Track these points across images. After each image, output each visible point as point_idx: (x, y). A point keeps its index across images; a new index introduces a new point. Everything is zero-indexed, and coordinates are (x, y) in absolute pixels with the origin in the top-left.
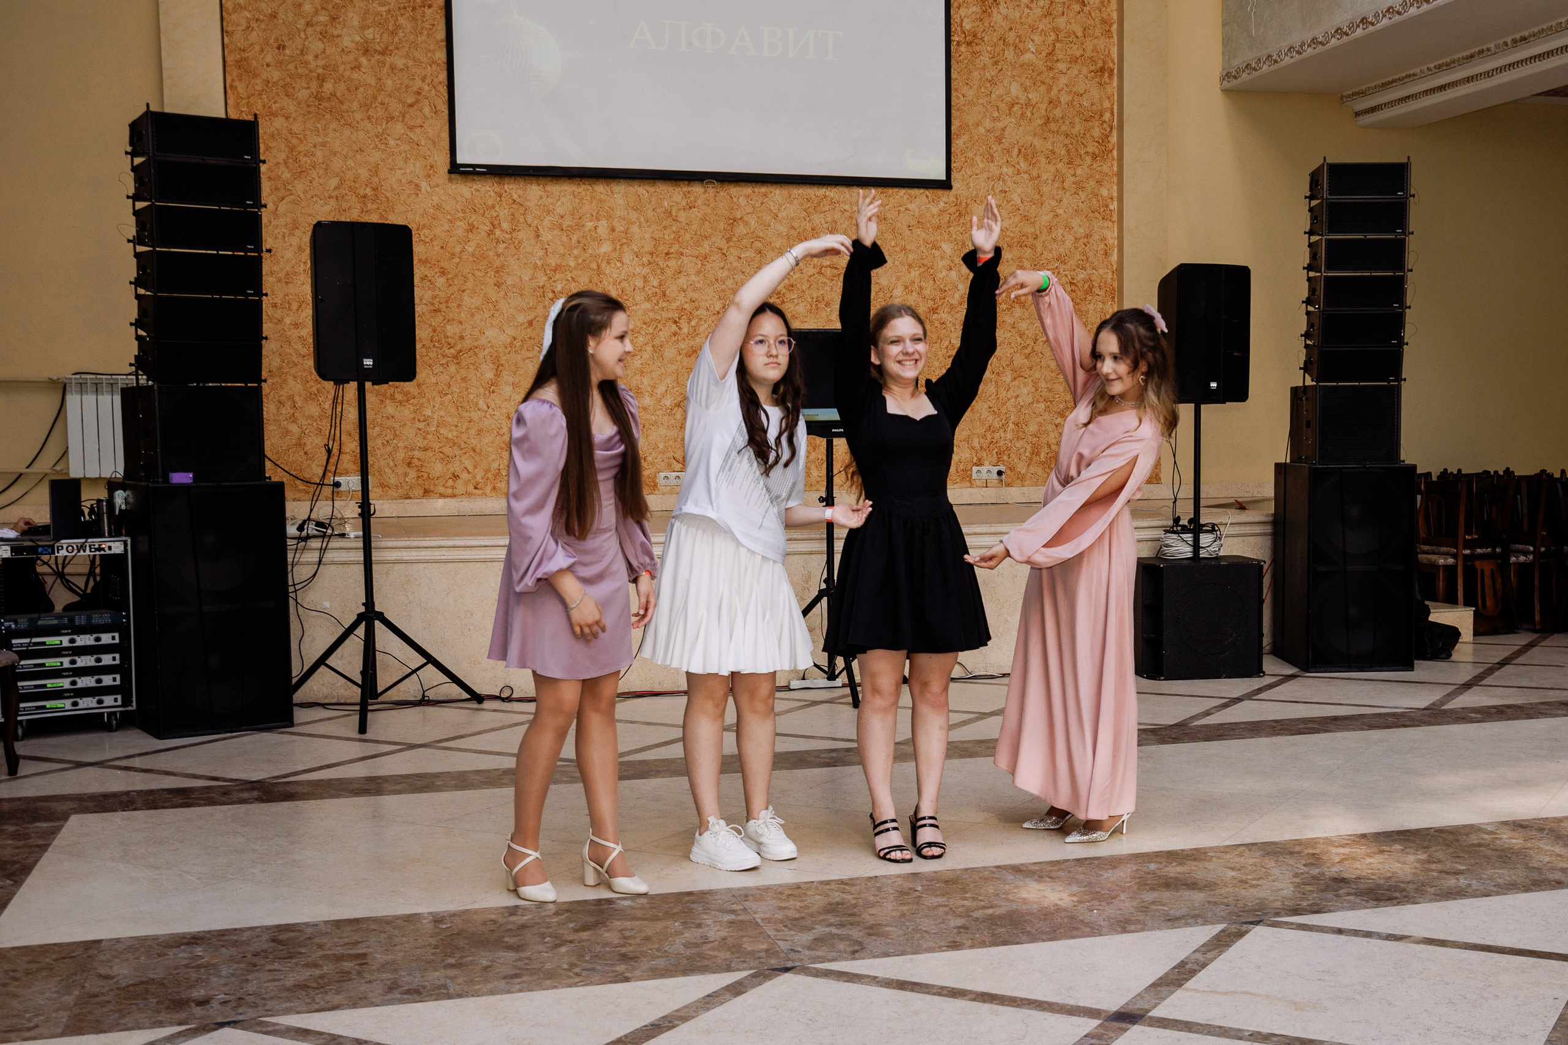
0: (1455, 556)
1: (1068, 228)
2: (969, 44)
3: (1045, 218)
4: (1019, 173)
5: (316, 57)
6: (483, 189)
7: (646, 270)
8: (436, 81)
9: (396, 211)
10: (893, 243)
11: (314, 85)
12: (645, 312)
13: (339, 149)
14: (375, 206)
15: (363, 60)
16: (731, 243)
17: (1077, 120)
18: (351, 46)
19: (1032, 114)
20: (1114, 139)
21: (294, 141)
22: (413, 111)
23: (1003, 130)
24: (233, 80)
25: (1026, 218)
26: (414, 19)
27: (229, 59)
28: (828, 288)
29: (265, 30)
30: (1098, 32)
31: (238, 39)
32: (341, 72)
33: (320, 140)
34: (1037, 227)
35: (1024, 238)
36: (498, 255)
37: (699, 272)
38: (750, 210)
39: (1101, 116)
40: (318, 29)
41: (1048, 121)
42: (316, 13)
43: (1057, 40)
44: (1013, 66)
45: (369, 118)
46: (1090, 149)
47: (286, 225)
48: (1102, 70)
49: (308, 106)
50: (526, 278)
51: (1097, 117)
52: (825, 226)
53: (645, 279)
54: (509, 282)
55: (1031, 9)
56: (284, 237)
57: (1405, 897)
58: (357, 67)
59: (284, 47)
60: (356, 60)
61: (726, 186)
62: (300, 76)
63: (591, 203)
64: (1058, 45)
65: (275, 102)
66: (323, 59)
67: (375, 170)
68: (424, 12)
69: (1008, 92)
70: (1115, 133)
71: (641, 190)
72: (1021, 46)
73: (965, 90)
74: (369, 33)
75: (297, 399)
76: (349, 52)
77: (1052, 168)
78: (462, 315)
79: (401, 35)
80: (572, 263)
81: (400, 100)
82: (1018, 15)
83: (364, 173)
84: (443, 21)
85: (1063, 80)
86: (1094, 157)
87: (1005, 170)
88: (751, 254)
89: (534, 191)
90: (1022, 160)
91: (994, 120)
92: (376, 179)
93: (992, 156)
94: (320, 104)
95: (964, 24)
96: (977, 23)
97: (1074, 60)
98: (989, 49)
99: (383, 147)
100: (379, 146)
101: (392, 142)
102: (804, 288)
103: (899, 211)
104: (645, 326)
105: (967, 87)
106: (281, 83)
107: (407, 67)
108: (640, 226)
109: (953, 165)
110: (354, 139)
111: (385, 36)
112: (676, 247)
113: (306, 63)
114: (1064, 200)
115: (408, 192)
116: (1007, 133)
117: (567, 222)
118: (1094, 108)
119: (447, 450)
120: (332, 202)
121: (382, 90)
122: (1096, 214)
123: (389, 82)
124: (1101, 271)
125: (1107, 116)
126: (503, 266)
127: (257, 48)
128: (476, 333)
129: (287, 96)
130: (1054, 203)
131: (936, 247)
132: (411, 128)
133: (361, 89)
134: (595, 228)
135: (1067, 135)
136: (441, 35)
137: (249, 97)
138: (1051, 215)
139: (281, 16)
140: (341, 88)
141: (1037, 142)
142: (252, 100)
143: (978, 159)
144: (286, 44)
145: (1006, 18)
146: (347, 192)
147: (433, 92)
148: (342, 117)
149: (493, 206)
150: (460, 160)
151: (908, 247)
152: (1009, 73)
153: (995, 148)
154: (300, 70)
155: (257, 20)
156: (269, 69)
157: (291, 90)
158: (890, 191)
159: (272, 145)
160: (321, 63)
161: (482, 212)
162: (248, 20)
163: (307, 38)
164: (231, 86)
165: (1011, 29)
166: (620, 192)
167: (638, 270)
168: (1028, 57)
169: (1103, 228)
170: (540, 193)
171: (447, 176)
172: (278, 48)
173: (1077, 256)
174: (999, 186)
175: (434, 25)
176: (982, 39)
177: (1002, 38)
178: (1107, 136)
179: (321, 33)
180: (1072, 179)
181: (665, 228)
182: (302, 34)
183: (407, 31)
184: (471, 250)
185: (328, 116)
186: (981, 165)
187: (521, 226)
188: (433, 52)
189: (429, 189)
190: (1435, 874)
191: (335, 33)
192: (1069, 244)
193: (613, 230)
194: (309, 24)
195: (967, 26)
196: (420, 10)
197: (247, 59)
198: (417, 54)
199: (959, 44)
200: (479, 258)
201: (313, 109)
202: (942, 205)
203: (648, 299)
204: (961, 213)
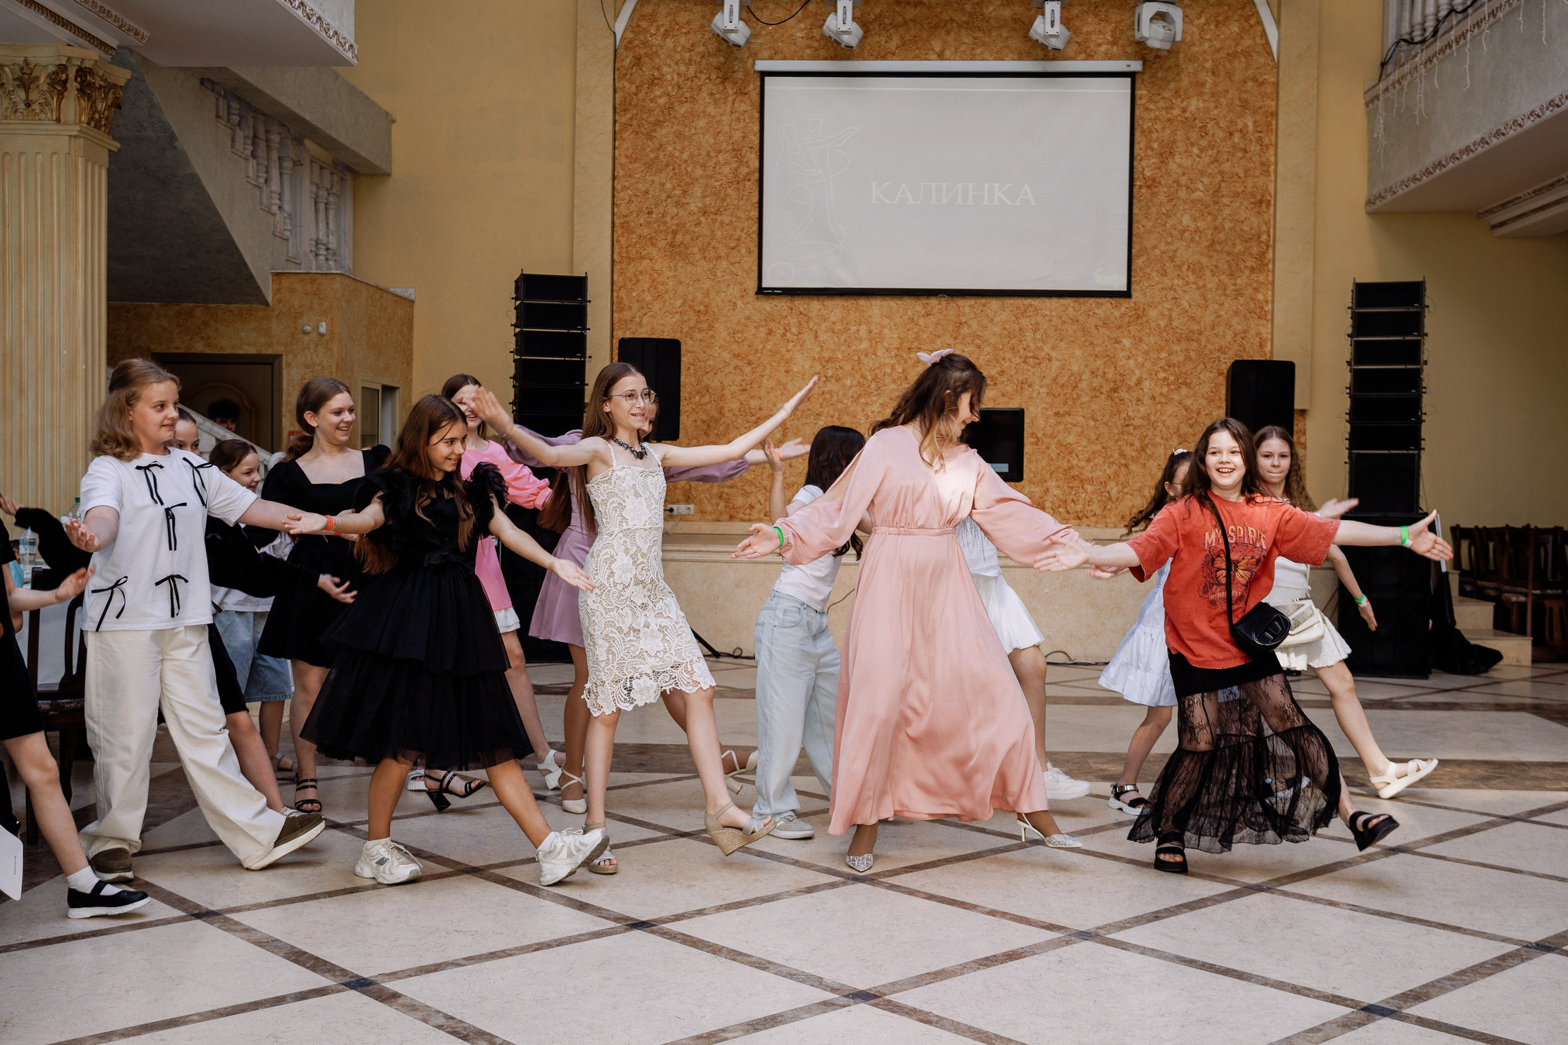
1: (1229, 325)
2: (1149, 187)
3: (1209, 318)
4: (1188, 283)
5: (672, 218)
6: (779, 305)
7: (893, 361)
8: (751, 230)
10: (1083, 339)
11: (670, 237)
12: (892, 391)
13: (684, 280)
14: (706, 318)
15: (703, 219)
16: (957, 341)
17: (1238, 241)
18: (695, 209)
19: (1200, 238)
20: (1270, 255)
21: (655, 275)
22: (734, 253)
23: (1176, 251)
25: (1192, 318)
26: (738, 189)
27: (617, 222)
28: (1030, 373)
29: (640, 202)
30: (1257, 173)
31: (623, 209)
32: (688, 228)
33: (672, 274)
34: (1202, 325)
35: (1191, 334)
36: (788, 351)
38: (972, 316)
39: (1259, 237)
40: (675, 199)
41: (1213, 243)
42: (674, 189)
43: (1223, 181)
44: (1185, 202)
45: (704, 258)
46: (1249, 264)
48: (1261, 202)
49: (666, 251)
50: (807, 367)
51: (1256, 238)
52: (1030, 327)
53: (893, 367)
54: (795, 369)
55: (1200, 158)
58: (698, 224)
59: (652, 213)
60: (698, 219)
61: (955, 299)
62: (661, 232)
63: (856, 313)
64: (1223, 184)
65: (644, 249)
66: (676, 219)
67: (707, 294)
68: (744, 185)
69: (1180, 222)
70: (1270, 251)
71: (892, 303)
72: (1192, 186)
73: (1145, 222)
74: (707, 201)
76: (694, 214)
77: (1216, 280)
78: (762, 393)
79: (729, 200)
80: (840, 356)
81: (726, 245)
82: (1189, 163)
83: (699, 296)
84: (757, 189)
85: (1227, 211)
86: (1252, 270)
87: (1176, 282)
89: (815, 305)
90: (1190, 274)
91: (1168, 244)
92: (707, 300)
93: (1165, 271)
94: (673, 250)
95: (1145, 172)
96: (1156, 171)
97: (1236, 195)
98: (1165, 190)
99: (713, 277)
100: (711, 277)
101: (719, 274)
102: (1012, 373)
103: (1089, 315)
105: (1145, 220)
106: (649, 236)
107: (732, 223)
108: (890, 329)
109: (1133, 279)
110: (694, 272)
111: (718, 202)
112: (916, 344)
113: (665, 223)
114: (1226, 304)
115: (728, 308)
116: (1178, 254)
117: (838, 327)
118: (1253, 231)
119: (747, 488)
120: (678, 316)
121: (714, 239)
122: (1253, 315)
123: (719, 233)
125: (1264, 237)
126: (791, 359)
127: (635, 214)
128: (770, 406)
129: (652, 245)
130: (1216, 306)
131: (1117, 341)
132: (732, 264)
133: (701, 239)
134: (858, 331)
135: (1229, 254)
136: (756, 199)
137: (627, 247)
138: (1214, 316)
139: (651, 192)
140: (688, 237)
141: (1204, 260)
142: (629, 249)
143: (1154, 274)
144: (653, 210)
145: (1180, 166)
146: (687, 309)
147: (749, 239)
148: (687, 258)
149: (786, 317)
150: (764, 285)
151: (1095, 342)
152: (1181, 208)
153: (1168, 265)
154: (661, 228)
155: (636, 196)
156: (641, 228)
157: (654, 241)
158: (1082, 300)
159: (640, 278)
160: (675, 222)
161: (778, 320)
162: (630, 196)
163: (667, 206)
164: (617, 240)
165: (1184, 174)
166: (877, 306)
167: (888, 361)
168: (1198, 194)
169: (1258, 325)
170: (819, 307)
171: (755, 296)
172: (648, 214)
173: (1236, 347)
174: (1171, 294)
175: (751, 193)
176: (1160, 183)
177: (1177, 181)
178: (1264, 253)
179: (676, 202)
180: (1233, 287)
181: (908, 330)
182: (664, 203)
183: (733, 197)
184: (769, 347)
185: (678, 258)
186: (1156, 279)
187: (805, 330)
188: (750, 211)
189: (743, 306)
191: (686, 202)
192: (1229, 338)
193: (871, 332)
194: (669, 197)
195: (1148, 173)
196: (742, 183)
197: (627, 222)
198: (739, 214)
199: (1140, 187)
200: (774, 353)
201: (668, 253)
202: (1123, 309)
203: (894, 382)
204: (1139, 315)
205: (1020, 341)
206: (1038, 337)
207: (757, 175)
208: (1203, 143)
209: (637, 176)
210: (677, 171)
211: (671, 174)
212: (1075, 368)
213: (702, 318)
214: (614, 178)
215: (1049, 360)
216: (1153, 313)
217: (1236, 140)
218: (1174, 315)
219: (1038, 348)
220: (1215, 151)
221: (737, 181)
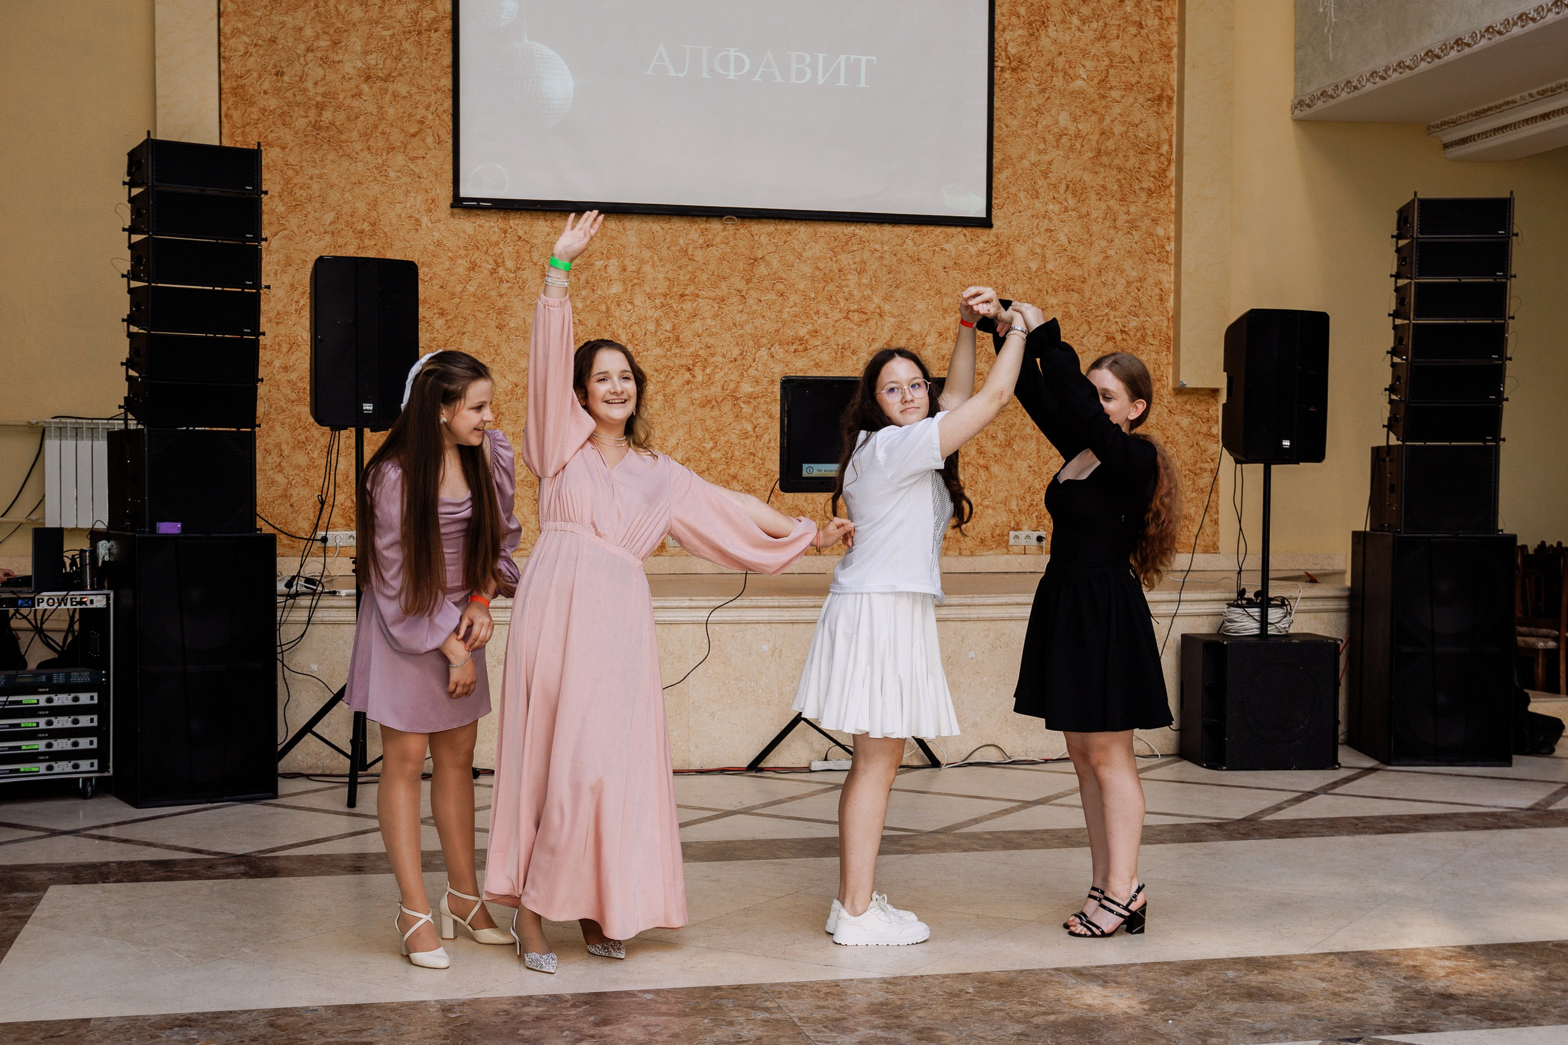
0: (1556, 639)
1: (1120, 270)
2: (1014, 70)
3: (1094, 260)
4: (1066, 210)
5: (316, 84)
6: (487, 224)
7: (658, 314)
8: (441, 109)
9: (395, 247)
10: (927, 286)
11: (312, 113)
12: (657, 358)
13: (337, 182)
14: (373, 242)
15: (365, 87)
16: (751, 285)
17: (1131, 153)
18: (353, 72)
19: (1082, 146)
20: (1172, 173)
21: (290, 173)
22: (415, 142)
23: (1050, 163)
24: (229, 108)
25: (1073, 259)
26: (420, 44)
27: (226, 86)
28: (854, 334)
29: (263, 56)
30: (1156, 58)
31: (236, 66)
32: (341, 100)
33: (317, 172)
34: (1086, 270)
35: (1070, 282)
36: (501, 296)
37: (716, 316)
38: (773, 249)
39: (1159, 148)
40: (319, 54)
41: (1099, 153)
42: (317, 37)
43: (1111, 66)
44: (1062, 93)
45: (369, 149)
46: (1145, 185)
47: (278, 262)
48: (1160, 98)
49: (306, 136)
51: (1154, 149)
52: (853, 266)
53: (658, 323)
54: (512, 325)
55: (1082, 32)
56: (276, 274)
57: (1526, 1017)
58: (358, 95)
59: (283, 74)
60: (357, 87)
61: (747, 223)
62: (298, 104)
63: (602, 240)
64: (1112, 71)
65: (272, 131)
66: (323, 86)
67: (374, 204)
68: (430, 37)
69: (1057, 122)
70: (1173, 167)
71: (655, 227)
72: (1071, 72)
73: (1009, 120)
74: (372, 59)
75: (284, 447)
76: (350, 79)
79: (405, 60)
81: (402, 130)
82: (1068, 38)
83: (361, 207)
84: (450, 45)
85: (1117, 109)
86: (1150, 193)
87: (1051, 207)
88: (772, 296)
89: (541, 227)
90: (1070, 196)
91: (1040, 152)
92: (374, 214)
93: (1037, 192)
94: (318, 134)
95: (1009, 49)
96: (1024, 47)
97: (1129, 87)
98: (1036, 75)
99: (383, 179)
100: (379, 178)
101: (392, 174)
102: (829, 334)
103: (934, 251)
104: (656, 374)
105: (1010, 117)
106: (279, 111)
107: (411, 95)
108: (653, 266)
109: (994, 202)
110: (353, 171)
111: (389, 62)
112: (691, 288)
113: (305, 91)
114: (1116, 240)
115: (407, 227)
116: (1054, 167)
118: (1151, 139)
120: (328, 238)
121: (384, 119)
122: (1151, 256)
123: (391, 111)
124: (1155, 318)
125: (1165, 148)
126: (506, 307)
127: (255, 75)
129: (284, 125)
130: (1104, 243)
132: (413, 159)
133: (362, 118)
134: (606, 267)
135: (1120, 170)
136: (448, 60)
137: (244, 126)
138: (1100, 258)
139: (281, 41)
140: (341, 117)
141: (1087, 177)
142: (247, 129)
143: (1022, 195)
144: (285, 70)
145: (1055, 41)
146: (343, 227)
147: (437, 122)
148: (341, 147)
149: (497, 243)
150: (464, 193)
151: (944, 291)
152: (1057, 102)
153: (1040, 183)
154: (298, 98)
155: (256, 45)
156: (266, 97)
157: (288, 119)
158: (925, 229)
160: (321, 90)
161: (485, 249)
162: (247, 45)
163: (307, 64)
164: (227, 115)
165: (1060, 54)
166: (633, 229)
167: (650, 313)
168: (1079, 84)
169: (1158, 271)
170: (547, 229)
171: (449, 210)
172: (277, 75)
173: (1129, 302)
174: (1044, 224)
175: (440, 50)
176: (1028, 65)
177: (1051, 64)
178: (1164, 171)
179: (322, 59)
180: (1125, 217)
181: (680, 268)
182: (302, 59)
183: (413, 56)
184: (472, 290)
185: (326, 146)
186: (1025, 202)
187: (526, 265)
188: (439, 78)
189: (430, 225)
190: (1559, 993)
191: (337, 59)
192: (1120, 288)
193: (625, 270)
194: (309, 50)
195: (1013, 50)
196: (425, 35)
197: (243, 86)
198: (421, 81)
199: (1003, 70)
200: (481, 298)
201: (310, 139)
202: (981, 244)
203: (660, 344)
204: (1002, 252)
205: (840, 287)
206: (865, 281)
207: (448, 24)
208: (1086, 11)
209: (259, 14)
210: (321, 9)
211: (313, 14)
212: (916, 327)
213: (367, 242)
214: (219, 15)
215: (881, 316)
216: (1020, 251)
217: (1128, 9)
218: (1049, 254)
219: (864, 298)
220: (1101, 23)
221: (418, 30)
